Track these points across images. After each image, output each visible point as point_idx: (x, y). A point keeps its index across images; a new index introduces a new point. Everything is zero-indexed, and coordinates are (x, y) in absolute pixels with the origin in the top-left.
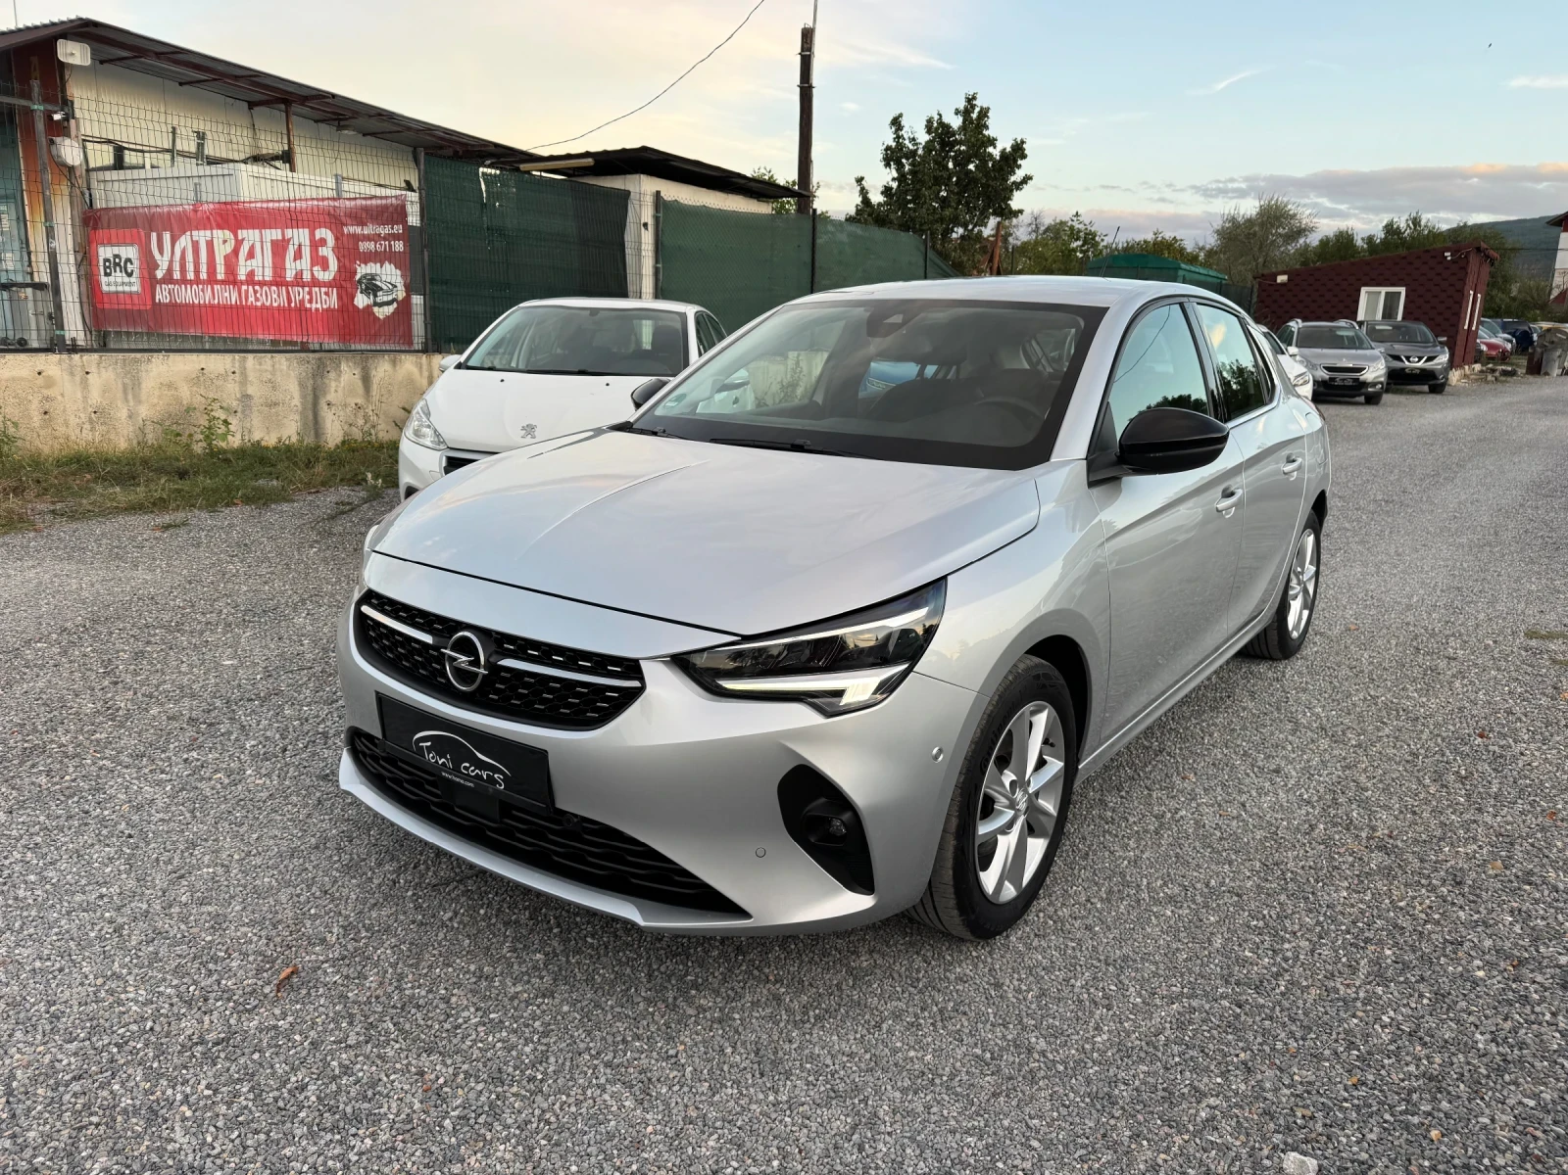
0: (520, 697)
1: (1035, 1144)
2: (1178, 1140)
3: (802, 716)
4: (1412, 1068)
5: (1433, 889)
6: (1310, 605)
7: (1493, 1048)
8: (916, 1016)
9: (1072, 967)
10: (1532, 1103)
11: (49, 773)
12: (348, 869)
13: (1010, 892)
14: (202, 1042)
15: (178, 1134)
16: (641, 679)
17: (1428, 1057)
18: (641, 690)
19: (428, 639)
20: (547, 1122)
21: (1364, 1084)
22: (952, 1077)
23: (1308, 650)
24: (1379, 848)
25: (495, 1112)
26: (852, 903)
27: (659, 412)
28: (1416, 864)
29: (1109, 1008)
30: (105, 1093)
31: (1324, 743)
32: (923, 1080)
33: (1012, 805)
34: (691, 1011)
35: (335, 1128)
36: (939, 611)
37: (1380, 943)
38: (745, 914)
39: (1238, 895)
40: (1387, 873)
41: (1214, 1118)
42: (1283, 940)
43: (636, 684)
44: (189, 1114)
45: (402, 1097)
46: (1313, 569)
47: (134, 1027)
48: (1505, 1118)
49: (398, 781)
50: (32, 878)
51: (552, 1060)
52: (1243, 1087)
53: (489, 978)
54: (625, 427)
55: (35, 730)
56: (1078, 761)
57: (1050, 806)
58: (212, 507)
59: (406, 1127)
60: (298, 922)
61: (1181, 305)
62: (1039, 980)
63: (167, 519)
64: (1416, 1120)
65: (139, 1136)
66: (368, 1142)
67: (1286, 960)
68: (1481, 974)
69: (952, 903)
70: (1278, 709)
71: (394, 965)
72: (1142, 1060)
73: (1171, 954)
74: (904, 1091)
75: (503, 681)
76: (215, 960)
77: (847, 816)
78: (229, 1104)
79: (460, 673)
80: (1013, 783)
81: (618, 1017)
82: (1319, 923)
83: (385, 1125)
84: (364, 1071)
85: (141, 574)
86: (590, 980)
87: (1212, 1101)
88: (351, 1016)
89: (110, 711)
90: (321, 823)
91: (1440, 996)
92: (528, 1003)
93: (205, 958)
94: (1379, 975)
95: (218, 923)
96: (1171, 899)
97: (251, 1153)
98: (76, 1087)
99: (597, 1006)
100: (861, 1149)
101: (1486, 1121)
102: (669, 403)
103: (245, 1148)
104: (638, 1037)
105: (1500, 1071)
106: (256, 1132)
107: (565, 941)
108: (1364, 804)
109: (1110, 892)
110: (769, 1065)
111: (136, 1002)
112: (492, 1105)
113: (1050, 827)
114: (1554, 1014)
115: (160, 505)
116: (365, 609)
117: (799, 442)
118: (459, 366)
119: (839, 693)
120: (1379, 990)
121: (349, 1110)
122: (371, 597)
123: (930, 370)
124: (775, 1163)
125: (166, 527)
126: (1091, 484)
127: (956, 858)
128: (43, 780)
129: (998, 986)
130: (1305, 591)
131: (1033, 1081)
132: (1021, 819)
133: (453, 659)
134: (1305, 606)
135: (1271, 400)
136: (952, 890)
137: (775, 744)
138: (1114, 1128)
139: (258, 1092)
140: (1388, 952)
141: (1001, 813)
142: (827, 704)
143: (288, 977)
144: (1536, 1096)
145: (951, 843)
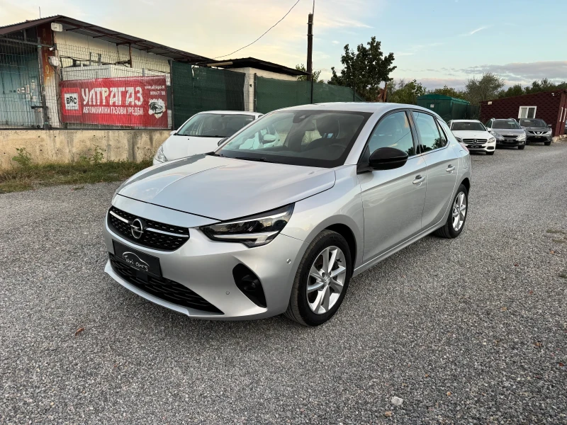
0: (153, 240)
1: (310, 391)
2: (359, 391)
3: (240, 247)
4: (449, 373)
5: (478, 315)
6: (463, 219)
7: (480, 367)
8: (283, 350)
9: (341, 337)
10: (486, 385)
11: (19, 267)
12: (108, 299)
13: (322, 311)
14: (48, 350)
15: (34, 377)
16: (189, 234)
17: (455, 369)
18: (189, 238)
19: (127, 221)
20: (151, 378)
21: (430, 377)
22: (288, 369)
23: (463, 236)
24: (464, 302)
25: (135, 374)
26: (257, 310)
27: (223, 149)
28: (475, 307)
29: (349, 349)
30: (14, 364)
31: (457, 267)
32: (279, 370)
33: (323, 281)
34: (208, 346)
35: (83, 377)
36: (291, 214)
37: (453, 332)
38: (222, 313)
39: (408, 316)
40: (463, 310)
41: (373, 385)
42: (418, 330)
43: (187, 236)
44: (39, 371)
45: (108, 368)
46: (464, 206)
47: (28, 345)
48: (475, 389)
49: (121, 269)
50: (6, 299)
51: (158, 359)
52: (387, 376)
53: (145, 334)
54: (212, 154)
55: (18, 253)
56: (353, 268)
57: (340, 282)
58: (93, 183)
59: (106, 378)
60: (88, 315)
61: (406, 112)
62: (328, 340)
63: (77, 186)
64: (443, 389)
65: (22, 377)
66: (93, 381)
67: (417, 337)
68: (485, 344)
69: (298, 312)
70: (445, 255)
71: (115, 329)
72: (355, 366)
73: (377, 333)
74: (271, 373)
75: (148, 235)
76: (58, 325)
77: (256, 281)
78: (52, 369)
79: (135, 232)
80: (323, 274)
81: (183, 347)
82: (433, 325)
83: (99, 376)
84: (97, 360)
85: (65, 204)
86: (178, 336)
87: (375, 380)
88: (97, 344)
89: (43, 248)
90: (104, 285)
91: (467, 350)
92: (155, 342)
93: (56, 325)
94: (448, 343)
95: (62, 314)
96: (383, 316)
97: (55, 383)
98: (6, 362)
99: (178, 343)
100: (251, 389)
101: (468, 390)
102: (226, 146)
103: (54, 381)
104: (188, 354)
105: (479, 375)
106: (58, 377)
107: (173, 323)
108: (464, 287)
109: (362, 313)
110: (229, 363)
111: (30, 337)
112: (135, 372)
113: (341, 290)
114: (506, 357)
115: (75, 182)
116: (111, 212)
117: (262, 158)
118: (175, 134)
119: (255, 240)
120: (446, 348)
121: (89, 371)
122: (113, 208)
123: (330, 135)
124: (221, 393)
125: (76, 189)
126: (358, 173)
127: (298, 297)
128: (17, 269)
129: (314, 341)
130: (461, 214)
131: (316, 371)
132: (327, 286)
133: (133, 228)
134: (461, 219)
135: (445, 145)
136: (297, 308)
137: (231, 257)
138: (338, 387)
139: (62, 366)
140: (454, 335)
141: (318, 283)
142: (250, 243)
143: (80, 331)
144: (489, 383)
145: (297, 292)
